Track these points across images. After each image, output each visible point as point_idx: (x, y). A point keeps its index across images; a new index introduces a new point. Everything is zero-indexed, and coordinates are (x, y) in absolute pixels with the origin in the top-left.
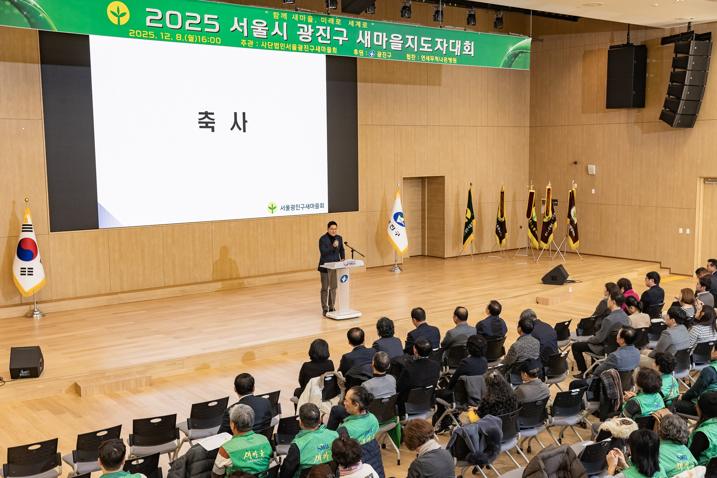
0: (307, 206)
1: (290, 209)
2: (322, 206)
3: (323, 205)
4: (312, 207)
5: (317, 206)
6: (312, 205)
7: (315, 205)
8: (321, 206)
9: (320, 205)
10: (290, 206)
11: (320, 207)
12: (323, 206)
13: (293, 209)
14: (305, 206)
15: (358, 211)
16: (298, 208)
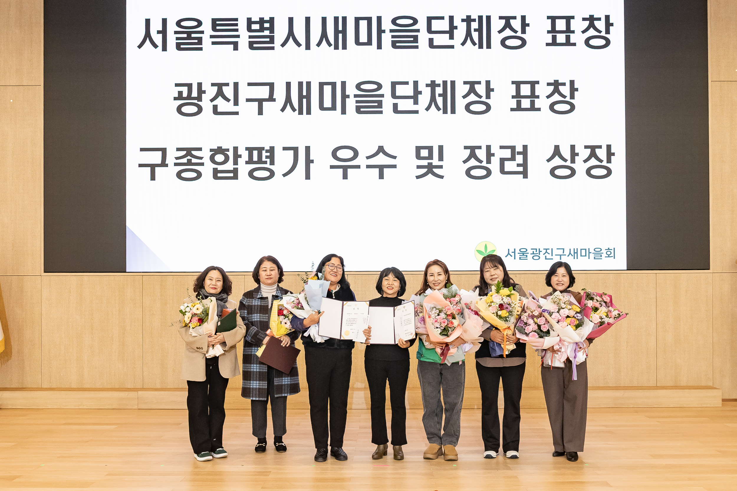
0: (572, 253)
1: (530, 256)
2: (611, 253)
3: (612, 251)
4: (583, 254)
5: (598, 254)
6: (583, 252)
7: (592, 251)
8: (609, 253)
9: (604, 251)
10: (530, 251)
11: (604, 255)
12: (612, 255)
13: (535, 258)
14: (567, 252)
15: (709, 269)
16: (549, 256)
